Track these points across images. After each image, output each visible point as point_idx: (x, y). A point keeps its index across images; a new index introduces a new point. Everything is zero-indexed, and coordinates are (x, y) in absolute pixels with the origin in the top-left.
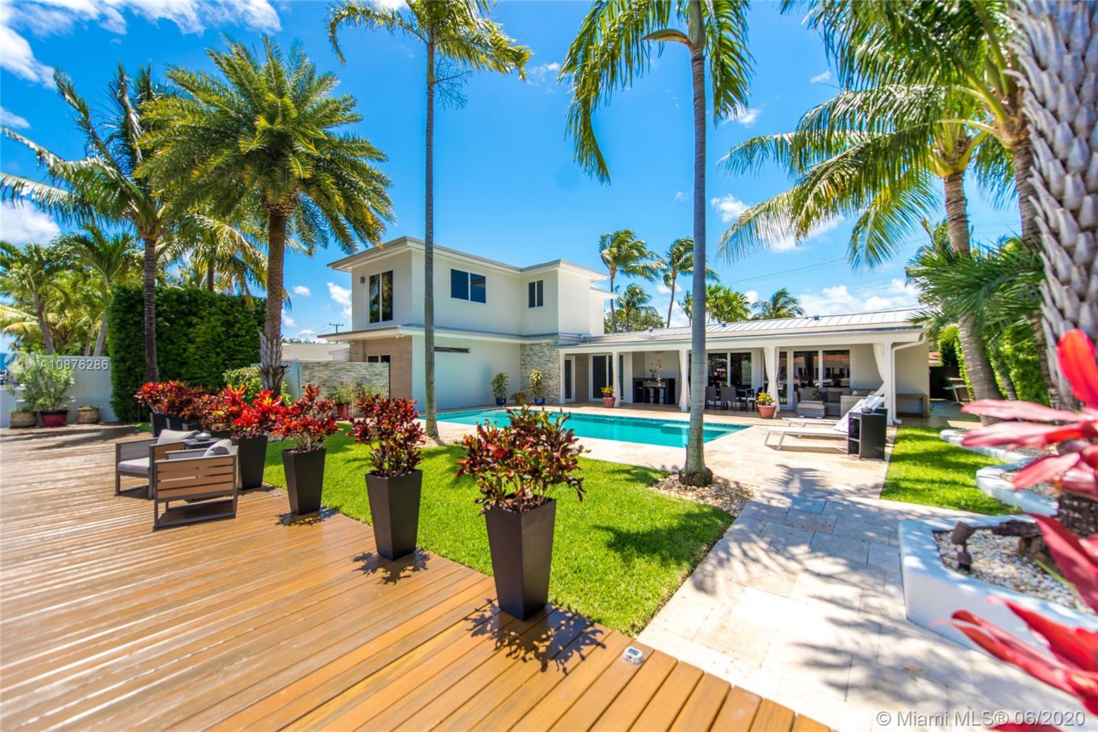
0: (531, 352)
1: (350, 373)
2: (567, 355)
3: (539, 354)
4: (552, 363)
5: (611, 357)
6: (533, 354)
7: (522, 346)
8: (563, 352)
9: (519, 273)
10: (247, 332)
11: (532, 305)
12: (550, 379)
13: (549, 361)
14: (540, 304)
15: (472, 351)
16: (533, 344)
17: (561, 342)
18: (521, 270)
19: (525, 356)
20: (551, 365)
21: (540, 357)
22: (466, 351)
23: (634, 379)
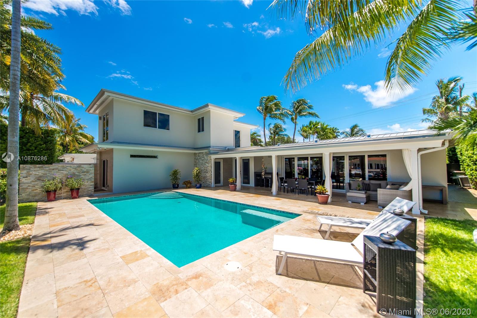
0: (199, 157)
1: (62, 172)
2: (216, 159)
3: (202, 159)
4: (208, 164)
5: (236, 160)
6: (200, 158)
7: (195, 154)
8: (213, 157)
9: (191, 113)
10: (36, 148)
11: (199, 131)
12: (207, 172)
13: (206, 162)
14: (203, 130)
15: (159, 157)
16: (200, 153)
17: (212, 152)
18: (192, 111)
19: (196, 160)
20: (207, 165)
21: (202, 160)
22: (155, 157)
23: (255, 173)
